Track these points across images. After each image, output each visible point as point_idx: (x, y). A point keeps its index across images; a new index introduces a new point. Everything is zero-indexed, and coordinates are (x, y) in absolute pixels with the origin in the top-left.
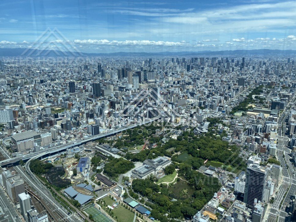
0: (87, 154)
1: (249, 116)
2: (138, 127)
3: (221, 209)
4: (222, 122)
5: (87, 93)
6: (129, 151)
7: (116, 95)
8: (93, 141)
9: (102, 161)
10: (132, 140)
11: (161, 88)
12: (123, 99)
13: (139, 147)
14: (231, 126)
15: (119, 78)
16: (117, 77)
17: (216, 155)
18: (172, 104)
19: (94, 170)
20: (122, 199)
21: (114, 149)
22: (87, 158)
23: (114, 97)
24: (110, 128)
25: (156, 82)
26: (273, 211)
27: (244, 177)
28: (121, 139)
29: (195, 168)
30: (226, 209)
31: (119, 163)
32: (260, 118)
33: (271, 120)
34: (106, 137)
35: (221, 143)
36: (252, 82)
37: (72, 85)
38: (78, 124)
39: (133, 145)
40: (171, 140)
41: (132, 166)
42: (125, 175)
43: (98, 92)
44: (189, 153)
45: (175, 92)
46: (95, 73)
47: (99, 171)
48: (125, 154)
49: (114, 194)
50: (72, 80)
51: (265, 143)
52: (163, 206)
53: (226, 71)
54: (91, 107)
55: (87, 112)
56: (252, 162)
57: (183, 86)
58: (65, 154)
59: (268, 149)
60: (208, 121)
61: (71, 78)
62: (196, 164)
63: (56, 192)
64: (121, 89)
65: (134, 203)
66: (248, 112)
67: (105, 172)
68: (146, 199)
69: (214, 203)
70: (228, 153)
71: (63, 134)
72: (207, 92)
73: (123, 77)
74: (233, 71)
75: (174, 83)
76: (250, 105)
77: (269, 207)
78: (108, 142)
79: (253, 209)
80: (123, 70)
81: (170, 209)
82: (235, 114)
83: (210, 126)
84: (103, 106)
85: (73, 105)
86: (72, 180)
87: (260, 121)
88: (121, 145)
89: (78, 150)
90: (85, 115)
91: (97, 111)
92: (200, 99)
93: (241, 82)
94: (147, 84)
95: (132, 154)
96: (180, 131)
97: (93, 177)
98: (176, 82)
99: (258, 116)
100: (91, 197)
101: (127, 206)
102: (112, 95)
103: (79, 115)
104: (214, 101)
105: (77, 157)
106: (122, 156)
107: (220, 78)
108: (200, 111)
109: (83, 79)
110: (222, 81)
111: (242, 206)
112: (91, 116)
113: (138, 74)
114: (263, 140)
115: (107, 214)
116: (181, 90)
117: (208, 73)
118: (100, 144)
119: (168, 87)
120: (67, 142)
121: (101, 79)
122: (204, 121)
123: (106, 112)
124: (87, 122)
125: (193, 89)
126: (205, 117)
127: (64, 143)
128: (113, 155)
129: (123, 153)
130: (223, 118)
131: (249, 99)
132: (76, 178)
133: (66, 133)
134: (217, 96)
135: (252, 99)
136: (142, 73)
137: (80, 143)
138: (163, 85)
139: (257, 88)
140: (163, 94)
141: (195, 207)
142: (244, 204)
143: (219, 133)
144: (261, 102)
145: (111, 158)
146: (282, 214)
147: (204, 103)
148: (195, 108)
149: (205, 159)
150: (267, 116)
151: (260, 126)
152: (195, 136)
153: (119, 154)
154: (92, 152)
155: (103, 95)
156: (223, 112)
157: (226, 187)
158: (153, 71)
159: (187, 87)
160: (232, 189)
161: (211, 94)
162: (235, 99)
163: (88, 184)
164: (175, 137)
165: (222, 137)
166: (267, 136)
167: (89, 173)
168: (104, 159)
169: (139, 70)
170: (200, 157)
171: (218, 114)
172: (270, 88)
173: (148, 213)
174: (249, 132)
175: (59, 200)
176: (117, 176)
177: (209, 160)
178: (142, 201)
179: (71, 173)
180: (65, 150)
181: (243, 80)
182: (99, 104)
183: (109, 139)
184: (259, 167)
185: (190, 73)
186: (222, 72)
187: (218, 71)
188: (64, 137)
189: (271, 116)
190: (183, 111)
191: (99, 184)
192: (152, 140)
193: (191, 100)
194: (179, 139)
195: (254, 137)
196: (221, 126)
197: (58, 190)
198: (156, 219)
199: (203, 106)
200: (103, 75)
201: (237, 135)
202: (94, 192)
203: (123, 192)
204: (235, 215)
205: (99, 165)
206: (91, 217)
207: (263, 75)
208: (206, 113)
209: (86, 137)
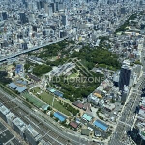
0: (21, 62)
1: (126, 35)
2: (54, 44)
3: (105, 92)
4: (108, 39)
5: (16, 21)
6: (48, 60)
7: (37, 22)
8: (24, 54)
9: (31, 66)
10: (50, 53)
11: (69, 16)
12: (42, 24)
13: (55, 57)
14: (114, 41)
15: (38, 8)
16: (37, 8)
17: (103, 60)
18: (76, 27)
19: (26, 72)
20: (45, 89)
21: (38, 59)
22: (21, 65)
23: (35, 23)
24: (35, 45)
25: (64, 12)
26: (134, 91)
27: (119, 73)
28: (43, 52)
29: (90, 69)
30: (107, 91)
31: (42, 67)
32: (133, 36)
33: (140, 37)
34: (32, 51)
35: (107, 53)
36: (130, 11)
37: (4, 14)
38: (12, 43)
39: (51, 56)
40: (75, 52)
41: (51, 69)
42: (47, 74)
43: (24, 19)
44: (87, 60)
45: (78, 18)
46: (20, 5)
47: (29, 73)
48: (46, 62)
49: (40, 86)
50: (4, 11)
51: (134, 52)
52: (70, 91)
53: (113, 3)
54: (20, 31)
55: (17, 34)
56: (125, 64)
57: (83, 14)
58: (6, 63)
59: (136, 56)
60: (99, 39)
61: (4, 10)
62: (90, 66)
63: (3, 86)
64: (40, 17)
65: (53, 90)
66: (126, 32)
67: (33, 73)
68: (60, 88)
69: (100, 88)
70: (111, 59)
71: (3, 50)
72: (100, 19)
73: (41, 7)
74: (118, 2)
75: (78, 12)
76: (127, 27)
77: (132, 89)
78: (34, 54)
79: (123, 90)
80: (41, 2)
81: (74, 93)
82: (117, 33)
83: (100, 42)
84: (28, 30)
85: (7, 30)
86: (13, 79)
87: (133, 38)
88: (43, 56)
89: (14, 60)
90: (16, 37)
91: (24, 34)
92: (95, 24)
93: (123, 11)
94: (58, 13)
95: (50, 62)
96: (81, 46)
97: (26, 76)
98: (79, 11)
99: (131, 35)
100: (26, 88)
101: (49, 92)
102: (34, 21)
103: (12, 37)
104: (104, 25)
105: (14, 64)
106: (44, 63)
107: (109, 8)
108: (95, 32)
109: (13, 10)
110: (110, 10)
111: (117, 89)
112: (20, 37)
113: (52, 5)
114: (133, 50)
115: (37, 97)
116: (82, 17)
117: (101, 5)
118: (29, 56)
119: (73, 15)
120: (6, 55)
121: (25, 9)
122: (97, 39)
123: (31, 34)
124: (18, 41)
125: (90, 17)
126: (97, 36)
127: (5, 55)
128: (38, 63)
129: (44, 61)
130: (109, 36)
131: (127, 23)
132: (15, 77)
133: (5, 49)
134: (106, 22)
135: (129, 23)
136: (55, 5)
137: (15, 55)
138: (70, 14)
139: (133, 15)
140: (70, 20)
141: (89, 91)
142: (118, 88)
143: (106, 46)
144: (135, 25)
145: (37, 64)
146: (139, 93)
147: (98, 26)
148: (91, 30)
149: (96, 63)
150: (137, 34)
151: (132, 41)
152: (91, 49)
153: (42, 62)
154: (24, 61)
155: (27, 21)
156: (110, 32)
157: (109, 79)
158: (62, 3)
159: (86, 15)
160: (112, 80)
161: (102, 20)
162: (118, 24)
163: (23, 81)
164: (78, 50)
165: (107, 49)
166: (136, 48)
167: (23, 74)
168: (33, 65)
169: (52, 3)
170: (93, 62)
171: (106, 34)
172: (142, 15)
173: (62, 95)
174: (125, 45)
175: (6, 90)
176: (42, 76)
177: (99, 64)
178: (58, 89)
179: (12, 74)
180: (5, 60)
181: (124, 9)
182: (25, 28)
183: (35, 52)
184: (129, 66)
185: (89, 4)
186: (111, 4)
187: (108, 3)
188: (4, 52)
189: (140, 35)
190: (84, 33)
191: (30, 80)
192: (63, 52)
193: (89, 25)
194: (80, 51)
195: (128, 48)
196: (107, 42)
197: (4, 85)
198: (66, 98)
199: (96, 28)
200: (26, 7)
201: (118, 47)
202: (27, 85)
203: (46, 85)
204: (112, 95)
205: (29, 69)
206: (27, 99)
207: (138, 5)
208: (98, 34)
209: (19, 51)
